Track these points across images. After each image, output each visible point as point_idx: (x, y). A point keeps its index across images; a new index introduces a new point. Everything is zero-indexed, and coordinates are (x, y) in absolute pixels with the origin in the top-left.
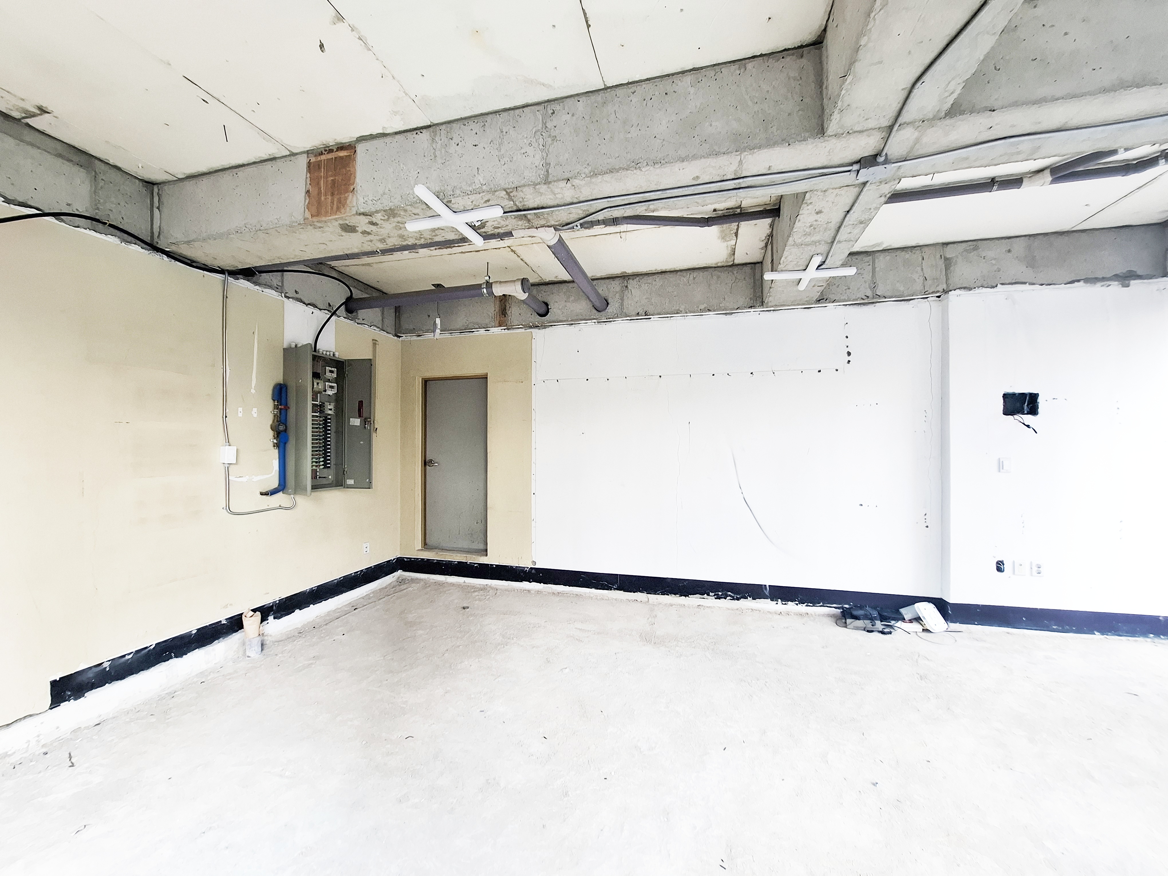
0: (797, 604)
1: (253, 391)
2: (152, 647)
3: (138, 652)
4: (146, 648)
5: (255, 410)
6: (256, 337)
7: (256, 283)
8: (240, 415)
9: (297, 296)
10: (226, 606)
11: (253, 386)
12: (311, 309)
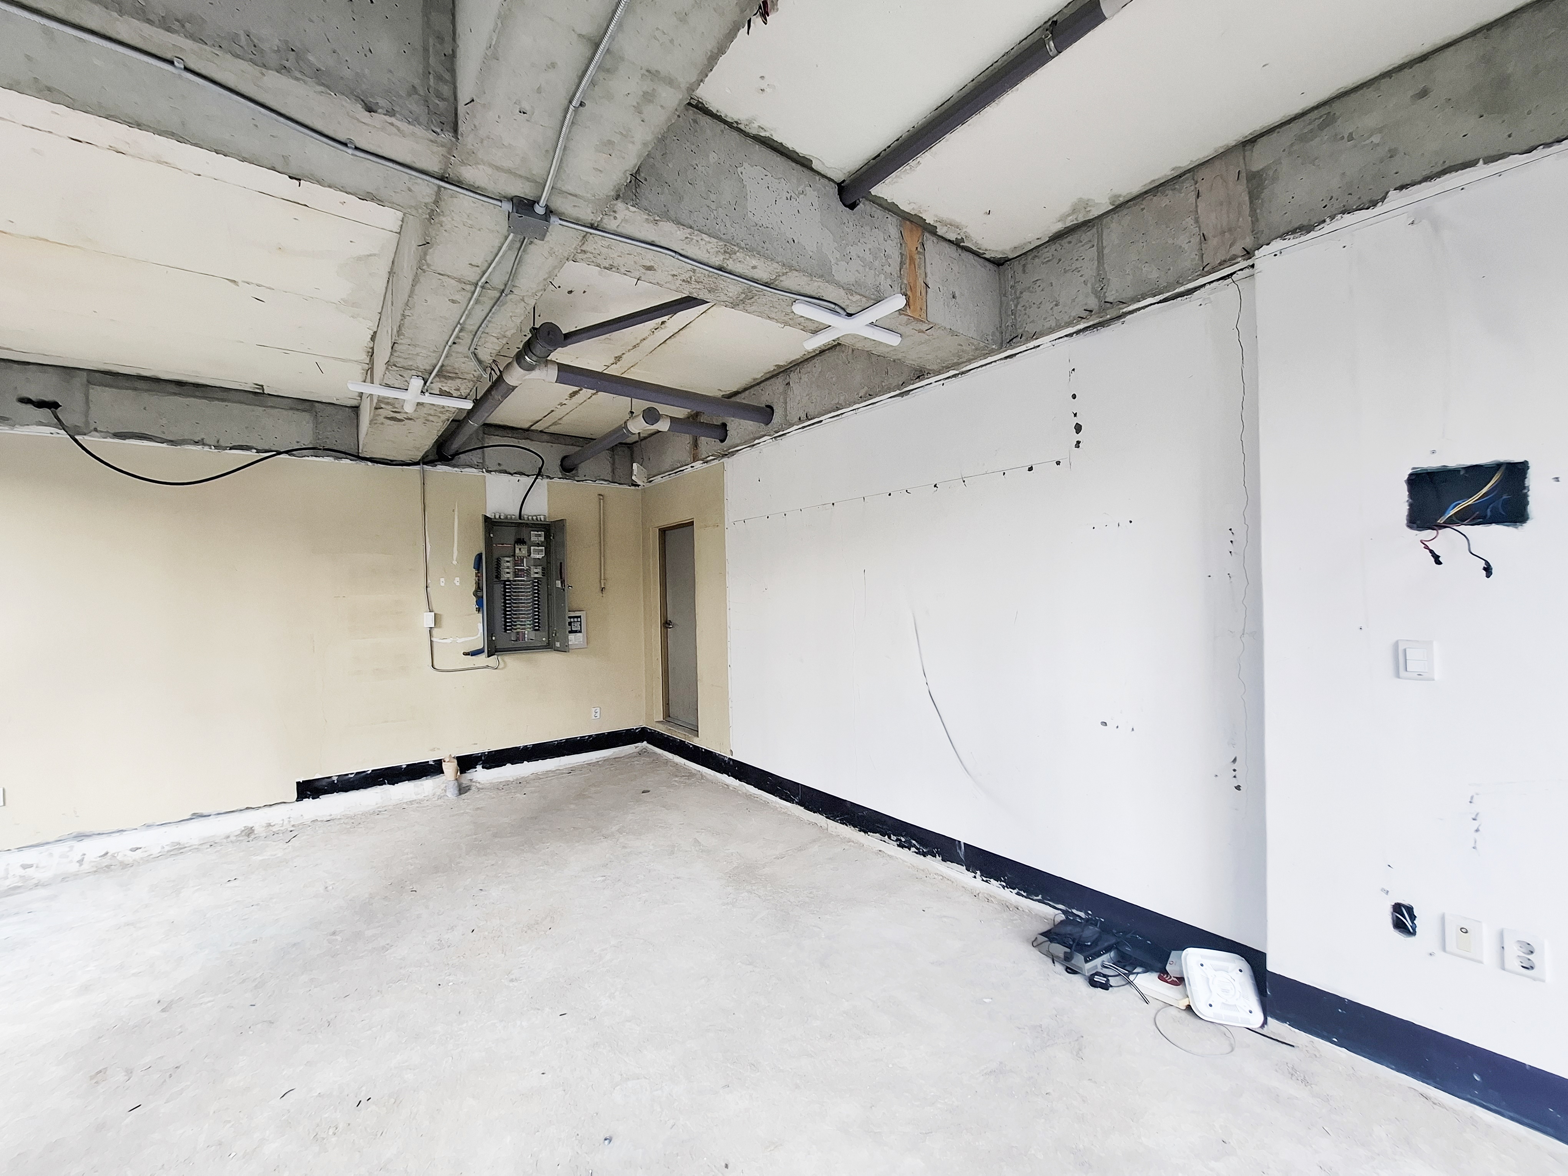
0: (1004, 887)
1: (455, 562)
2: (369, 772)
3: (358, 773)
4: (365, 772)
5: (457, 579)
6: (456, 512)
7: (454, 466)
8: (443, 584)
9: (501, 468)
10: (433, 750)
11: (455, 558)
12: (518, 477)
